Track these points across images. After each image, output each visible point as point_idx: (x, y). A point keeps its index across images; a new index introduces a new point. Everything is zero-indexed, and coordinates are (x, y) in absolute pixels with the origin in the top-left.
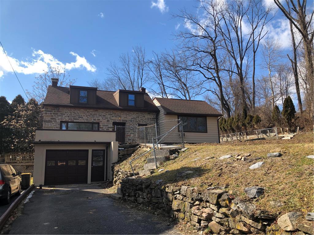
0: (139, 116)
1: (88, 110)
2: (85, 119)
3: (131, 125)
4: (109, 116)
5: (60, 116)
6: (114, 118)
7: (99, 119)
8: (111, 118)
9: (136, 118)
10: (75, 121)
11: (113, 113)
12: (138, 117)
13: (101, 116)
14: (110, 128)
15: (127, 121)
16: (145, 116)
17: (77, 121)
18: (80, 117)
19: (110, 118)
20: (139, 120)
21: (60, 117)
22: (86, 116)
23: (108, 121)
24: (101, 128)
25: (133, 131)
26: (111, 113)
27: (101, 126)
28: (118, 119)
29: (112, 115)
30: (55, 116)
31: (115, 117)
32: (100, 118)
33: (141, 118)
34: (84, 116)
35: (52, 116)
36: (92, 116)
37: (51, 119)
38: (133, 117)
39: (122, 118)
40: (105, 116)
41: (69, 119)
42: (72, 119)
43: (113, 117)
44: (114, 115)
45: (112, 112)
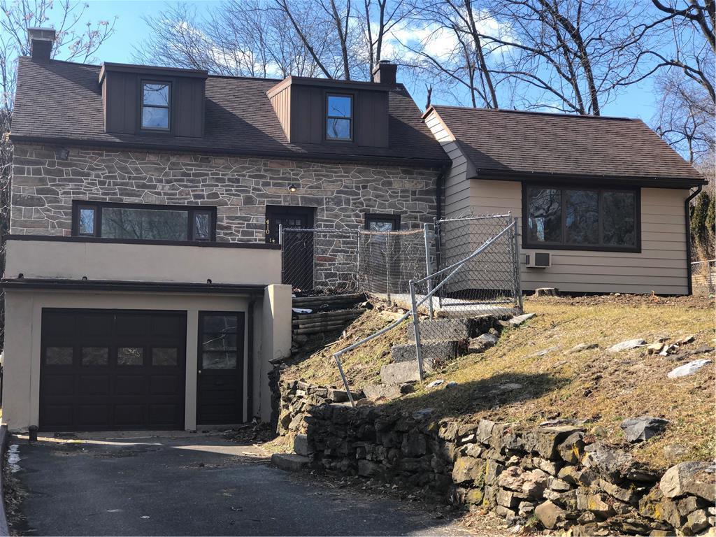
0: (368, 182)
1: (173, 159)
2: (165, 194)
3: (336, 216)
4: (252, 183)
5: (71, 180)
6: (270, 190)
7: (215, 195)
8: (259, 190)
9: (357, 188)
10: (126, 200)
11: (265, 171)
12: (365, 187)
13: (222, 180)
14: (256, 227)
15: (319, 202)
16: (390, 184)
17: (136, 200)
18: (144, 186)
19: (254, 189)
20: (369, 200)
21: (71, 185)
22: (168, 182)
23: (249, 201)
24: (222, 228)
25: (344, 243)
26: (259, 170)
27: (222, 220)
28: (285, 195)
29: (263, 177)
30: (54, 180)
31: (275, 185)
32: (220, 189)
33: (375, 189)
34: (160, 181)
35: (42, 181)
36: (187, 180)
37: (39, 192)
38: (346, 187)
39: (302, 191)
40: (238, 181)
41: (104, 194)
42: (115, 194)
43: (268, 184)
44: (271, 178)
45: (265, 165)
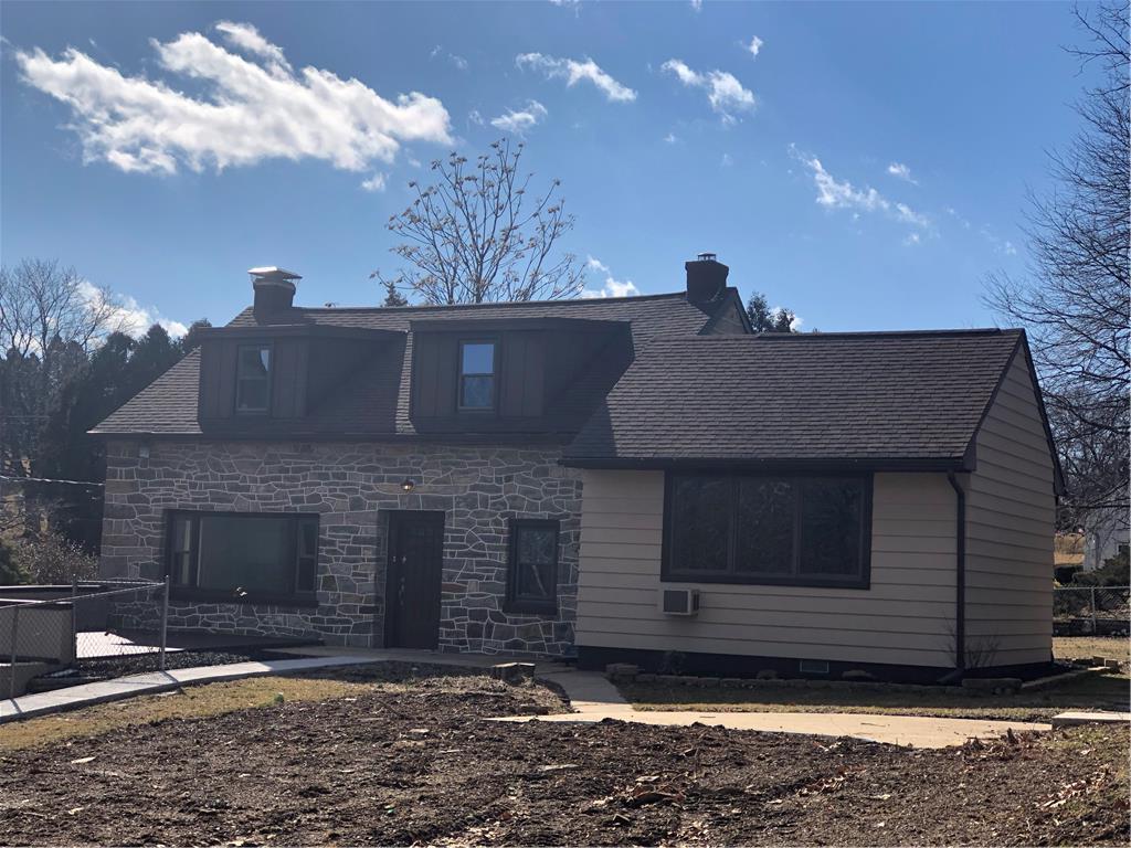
0: (517, 470)
1: (271, 450)
2: (260, 498)
3: (469, 524)
4: (361, 480)
5: (162, 484)
6: (383, 488)
7: (316, 498)
8: (370, 488)
9: (499, 480)
10: (218, 507)
11: (379, 460)
12: (509, 479)
13: (325, 476)
14: (365, 541)
15: (447, 502)
16: (545, 472)
17: (227, 507)
18: (237, 488)
19: (364, 487)
20: (515, 498)
21: (162, 490)
22: (263, 481)
23: (357, 504)
24: (326, 543)
25: (479, 564)
26: (370, 460)
27: (324, 534)
28: (398, 495)
29: (374, 469)
30: (145, 484)
31: (390, 480)
32: (322, 489)
33: (524, 481)
34: (255, 481)
35: (134, 486)
36: (286, 478)
37: (131, 499)
38: (484, 479)
39: (425, 489)
40: (344, 476)
41: (195, 500)
42: (206, 499)
43: (380, 479)
44: (386, 471)
45: (378, 452)
